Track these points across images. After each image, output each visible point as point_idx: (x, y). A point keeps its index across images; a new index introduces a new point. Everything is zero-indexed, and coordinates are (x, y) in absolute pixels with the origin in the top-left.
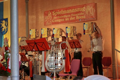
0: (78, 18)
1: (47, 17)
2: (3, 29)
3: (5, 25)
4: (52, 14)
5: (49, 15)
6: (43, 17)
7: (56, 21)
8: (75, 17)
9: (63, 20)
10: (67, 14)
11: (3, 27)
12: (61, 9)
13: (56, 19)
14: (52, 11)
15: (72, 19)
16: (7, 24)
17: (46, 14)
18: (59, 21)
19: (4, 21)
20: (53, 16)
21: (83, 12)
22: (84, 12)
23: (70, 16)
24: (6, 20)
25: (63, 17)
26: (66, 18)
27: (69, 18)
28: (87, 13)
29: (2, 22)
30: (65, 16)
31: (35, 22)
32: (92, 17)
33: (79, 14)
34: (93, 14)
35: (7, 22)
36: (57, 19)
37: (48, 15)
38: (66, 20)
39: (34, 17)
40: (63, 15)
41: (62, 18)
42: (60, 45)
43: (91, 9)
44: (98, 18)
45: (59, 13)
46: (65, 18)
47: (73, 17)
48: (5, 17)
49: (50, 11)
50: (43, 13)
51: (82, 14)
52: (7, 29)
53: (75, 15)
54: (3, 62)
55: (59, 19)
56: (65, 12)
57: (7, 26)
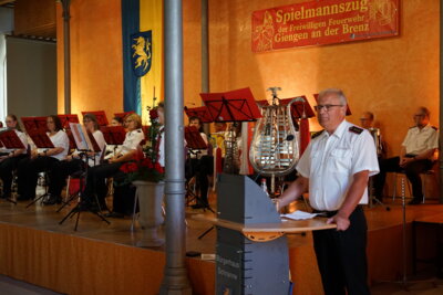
0: (346, 30)
1: (261, 27)
2: (139, 60)
3: (145, 49)
4: (274, 18)
5: (266, 21)
6: (249, 27)
7: (284, 39)
8: (340, 26)
9: (305, 36)
10: (316, 19)
11: (138, 56)
12: (301, 5)
13: (285, 34)
14: (276, 9)
15: (329, 32)
16: (150, 47)
17: (257, 19)
18: (295, 38)
19: (141, 40)
20: (276, 26)
21: (361, 14)
22: (366, 14)
23: (324, 24)
24: (148, 35)
25: (304, 27)
26: (313, 30)
27: (323, 30)
28: (373, 15)
29: (136, 43)
30: (312, 25)
31: (225, 41)
32: (387, 27)
33: (350, 20)
34: (389, 19)
35: (151, 42)
36: (288, 33)
37: (262, 22)
38: (314, 35)
39: (225, 27)
40: (304, 22)
41: (302, 31)
42: (289, 107)
43: (386, 5)
44: (404, 31)
45: (293, 16)
46: (309, 31)
47: (333, 27)
48: (143, 28)
49: (270, 10)
50: (250, 16)
51: (358, 18)
52: (150, 61)
53: (338, 22)
54: (144, 147)
55: (293, 33)
56: (311, 13)
57: (149, 51)
